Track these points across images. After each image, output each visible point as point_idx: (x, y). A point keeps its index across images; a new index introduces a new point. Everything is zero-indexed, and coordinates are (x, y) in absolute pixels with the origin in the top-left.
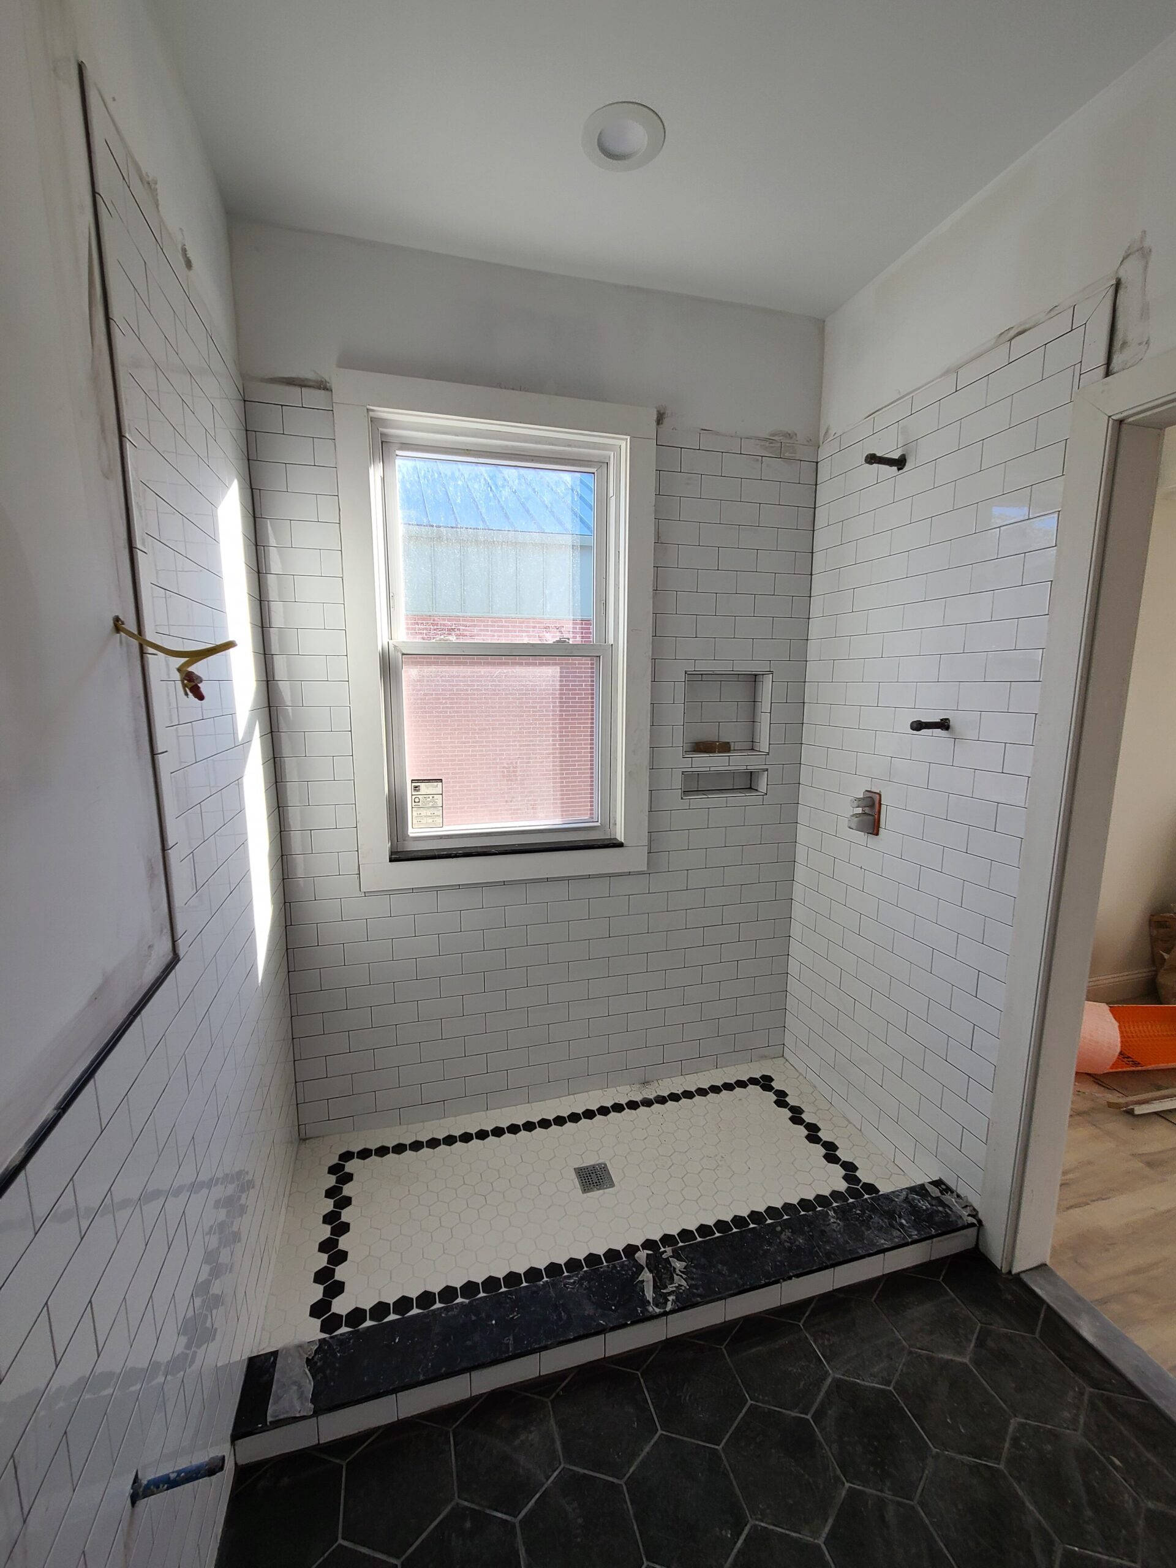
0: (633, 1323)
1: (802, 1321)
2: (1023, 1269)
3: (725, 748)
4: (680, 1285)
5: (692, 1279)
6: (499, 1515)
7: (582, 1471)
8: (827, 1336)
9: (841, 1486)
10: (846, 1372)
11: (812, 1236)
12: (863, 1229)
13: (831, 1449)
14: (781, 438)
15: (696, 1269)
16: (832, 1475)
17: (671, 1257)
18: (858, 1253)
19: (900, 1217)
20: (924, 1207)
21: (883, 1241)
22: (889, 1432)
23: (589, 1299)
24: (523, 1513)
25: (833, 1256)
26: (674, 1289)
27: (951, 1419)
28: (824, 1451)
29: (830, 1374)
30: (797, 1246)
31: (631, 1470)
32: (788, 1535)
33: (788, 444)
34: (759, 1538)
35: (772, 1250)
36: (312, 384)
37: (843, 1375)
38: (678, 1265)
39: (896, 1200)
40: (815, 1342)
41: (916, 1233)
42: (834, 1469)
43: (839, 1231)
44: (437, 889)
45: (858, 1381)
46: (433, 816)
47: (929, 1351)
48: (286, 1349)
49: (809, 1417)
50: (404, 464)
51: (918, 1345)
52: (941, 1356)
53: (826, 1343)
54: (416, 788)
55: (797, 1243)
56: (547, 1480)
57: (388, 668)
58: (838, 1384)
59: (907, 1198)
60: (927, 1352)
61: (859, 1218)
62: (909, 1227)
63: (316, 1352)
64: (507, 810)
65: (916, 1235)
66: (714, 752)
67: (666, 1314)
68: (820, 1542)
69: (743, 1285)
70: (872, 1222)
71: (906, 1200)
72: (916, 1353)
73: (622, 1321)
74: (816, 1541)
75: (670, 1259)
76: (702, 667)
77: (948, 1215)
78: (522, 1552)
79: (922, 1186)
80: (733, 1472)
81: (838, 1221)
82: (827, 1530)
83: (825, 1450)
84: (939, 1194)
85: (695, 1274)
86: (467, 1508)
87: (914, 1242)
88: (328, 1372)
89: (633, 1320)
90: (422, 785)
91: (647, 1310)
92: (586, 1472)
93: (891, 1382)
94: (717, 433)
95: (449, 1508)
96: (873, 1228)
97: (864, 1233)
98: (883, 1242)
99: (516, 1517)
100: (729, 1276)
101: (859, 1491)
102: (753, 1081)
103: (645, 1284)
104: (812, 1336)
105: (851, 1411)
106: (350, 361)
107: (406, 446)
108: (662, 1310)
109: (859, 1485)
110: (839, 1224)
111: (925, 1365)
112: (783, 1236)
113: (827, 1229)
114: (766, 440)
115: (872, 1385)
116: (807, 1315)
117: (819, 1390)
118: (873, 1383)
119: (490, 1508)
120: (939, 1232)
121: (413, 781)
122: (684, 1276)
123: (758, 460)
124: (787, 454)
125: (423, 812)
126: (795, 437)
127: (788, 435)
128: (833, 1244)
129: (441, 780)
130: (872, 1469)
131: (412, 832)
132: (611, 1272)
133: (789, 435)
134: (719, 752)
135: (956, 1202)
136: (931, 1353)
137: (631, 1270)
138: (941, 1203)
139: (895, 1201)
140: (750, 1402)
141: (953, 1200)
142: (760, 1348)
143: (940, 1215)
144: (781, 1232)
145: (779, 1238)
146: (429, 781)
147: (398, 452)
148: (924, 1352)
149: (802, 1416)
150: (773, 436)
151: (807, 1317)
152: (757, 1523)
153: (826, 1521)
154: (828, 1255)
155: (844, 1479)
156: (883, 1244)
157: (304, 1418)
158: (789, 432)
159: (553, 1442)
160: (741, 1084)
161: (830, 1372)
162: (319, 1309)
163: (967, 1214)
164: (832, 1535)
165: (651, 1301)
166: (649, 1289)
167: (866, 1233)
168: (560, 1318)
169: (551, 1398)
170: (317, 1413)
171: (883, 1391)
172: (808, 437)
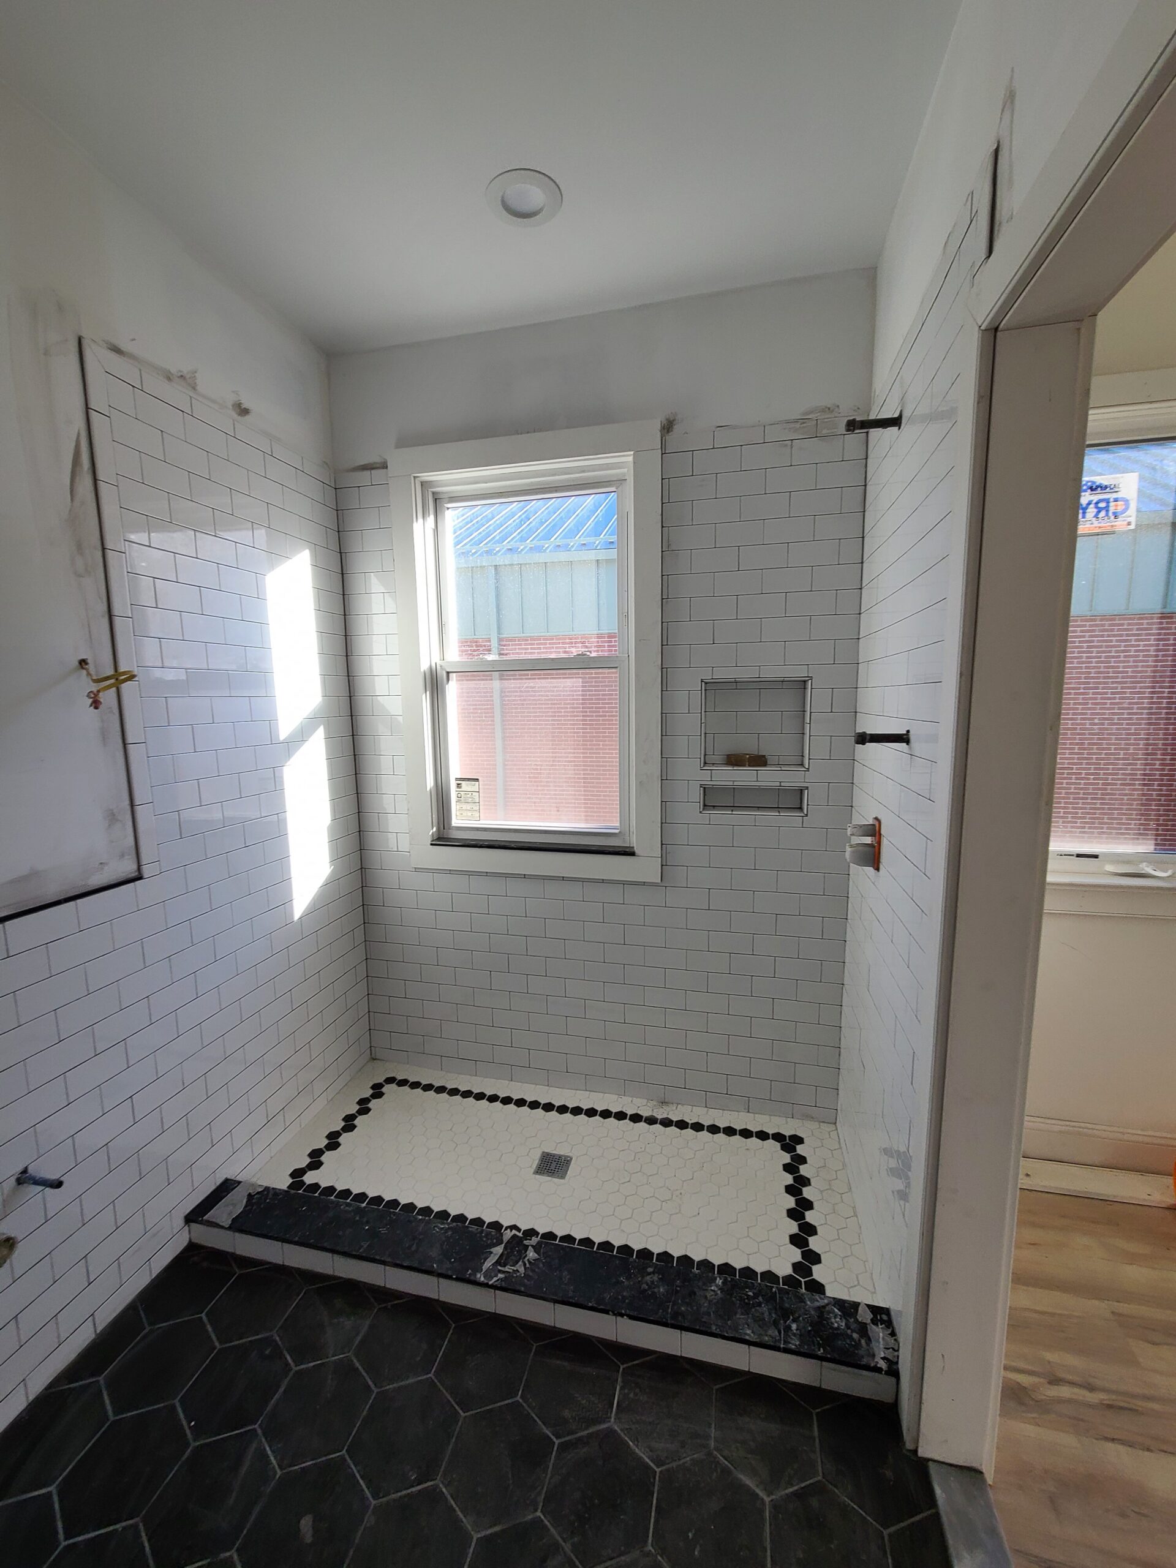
0: (458, 1279)
1: (625, 1366)
2: (937, 1458)
3: (759, 761)
4: (517, 1270)
5: (533, 1271)
6: (288, 1358)
7: (358, 1365)
8: (637, 1390)
9: (532, 1510)
10: (627, 1429)
11: (677, 1292)
12: (739, 1310)
13: (551, 1478)
14: (816, 415)
15: (544, 1266)
16: (533, 1496)
17: (532, 1246)
18: (710, 1328)
19: (794, 1321)
20: (836, 1325)
21: (749, 1332)
22: (619, 1502)
23: (442, 1245)
24: (302, 1367)
25: (680, 1318)
26: (511, 1271)
27: (694, 1535)
28: (544, 1475)
29: (610, 1421)
30: (653, 1293)
31: (388, 1387)
32: (454, 1510)
33: (826, 420)
34: (434, 1496)
35: (625, 1283)
36: (378, 466)
37: (621, 1430)
38: (531, 1254)
39: (809, 1303)
40: (622, 1388)
41: (797, 1343)
42: (539, 1494)
43: (710, 1301)
44: (470, 874)
45: (631, 1443)
46: (472, 810)
47: (732, 1465)
48: (245, 1182)
49: (557, 1442)
50: (452, 516)
51: (726, 1453)
52: (741, 1477)
53: (631, 1395)
54: (459, 785)
55: (656, 1290)
56: (333, 1356)
57: (435, 684)
58: (611, 1432)
59: (824, 1307)
60: (730, 1465)
61: (745, 1299)
62: (794, 1335)
63: (258, 1193)
64: (533, 810)
65: (796, 1345)
66: (744, 766)
67: (486, 1285)
68: (476, 1536)
69: (571, 1298)
70: (756, 1310)
71: (821, 1310)
72: (715, 1458)
73: (450, 1273)
74: (472, 1533)
75: (530, 1247)
76: (721, 674)
77: (858, 1345)
78: (281, 1390)
79: (856, 1305)
80: (457, 1438)
81: (719, 1292)
82: (489, 1532)
83: (546, 1475)
84: (869, 1321)
85: (539, 1268)
86: (275, 1341)
87: (787, 1351)
88: (255, 1207)
89: (459, 1276)
90: (463, 783)
91: (476, 1275)
92: (360, 1368)
93: (663, 1465)
94: (735, 427)
95: (267, 1334)
96: (750, 1316)
97: (736, 1314)
98: (749, 1334)
99: (296, 1366)
100: (566, 1284)
101: (546, 1526)
102: (778, 1137)
103: (492, 1255)
104: (623, 1382)
105: (600, 1463)
106: (405, 441)
107: (453, 499)
108: (486, 1281)
109: (548, 1521)
110: (716, 1294)
111: (715, 1474)
112: (648, 1278)
113: (699, 1293)
114: (796, 421)
115: (642, 1455)
116: (635, 1362)
117: (587, 1428)
118: (644, 1454)
119: (287, 1350)
120: (829, 1356)
121: (457, 779)
122: (528, 1265)
123: (786, 445)
124: (825, 432)
125: (465, 806)
126: (837, 409)
127: (827, 409)
128: (692, 1309)
129: (477, 780)
130: (572, 1518)
131: (456, 821)
132: (476, 1234)
133: (829, 409)
134: (750, 766)
135: (883, 1338)
136: (732, 1468)
137: (492, 1240)
138: (863, 1329)
139: (805, 1302)
140: (518, 1398)
141: (881, 1334)
142: (566, 1364)
143: (848, 1341)
144: (649, 1274)
145: (643, 1277)
146: (469, 780)
147: (449, 505)
148: (726, 1463)
149: (552, 1437)
150: (808, 415)
151: (633, 1365)
152: (441, 1485)
153: (495, 1525)
154: (676, 1315)
155: (540, 1507)
156: (746, 1334)
157: (222, 1227)
158: (828, 406)
159: (357, 1334)
160: (762, 1136)
161: (613, 1420)
162: (298, 1174)
163: (882, 1355)
164: (487, 1539)
165: (484, 1270)
166: (493, 1260)
167: (738, 1316)
168: (410, 1247)
169: (380, 1306)
170: (230, 1228)
171: (647, 1467)
172: (855, 406)
